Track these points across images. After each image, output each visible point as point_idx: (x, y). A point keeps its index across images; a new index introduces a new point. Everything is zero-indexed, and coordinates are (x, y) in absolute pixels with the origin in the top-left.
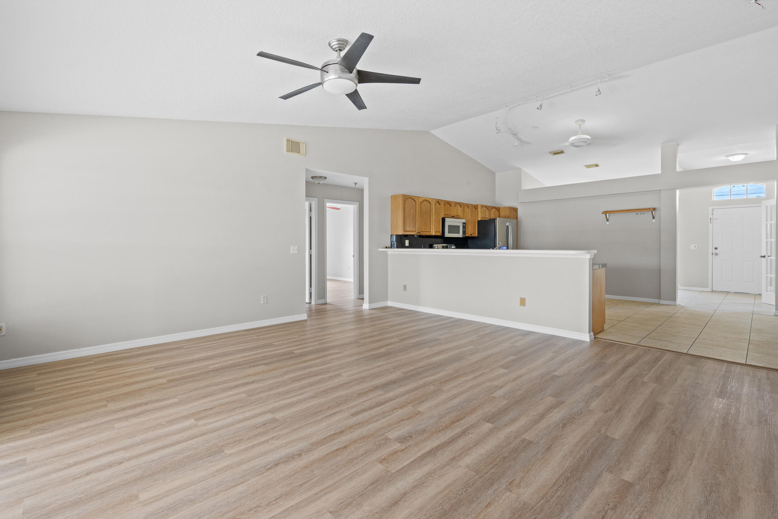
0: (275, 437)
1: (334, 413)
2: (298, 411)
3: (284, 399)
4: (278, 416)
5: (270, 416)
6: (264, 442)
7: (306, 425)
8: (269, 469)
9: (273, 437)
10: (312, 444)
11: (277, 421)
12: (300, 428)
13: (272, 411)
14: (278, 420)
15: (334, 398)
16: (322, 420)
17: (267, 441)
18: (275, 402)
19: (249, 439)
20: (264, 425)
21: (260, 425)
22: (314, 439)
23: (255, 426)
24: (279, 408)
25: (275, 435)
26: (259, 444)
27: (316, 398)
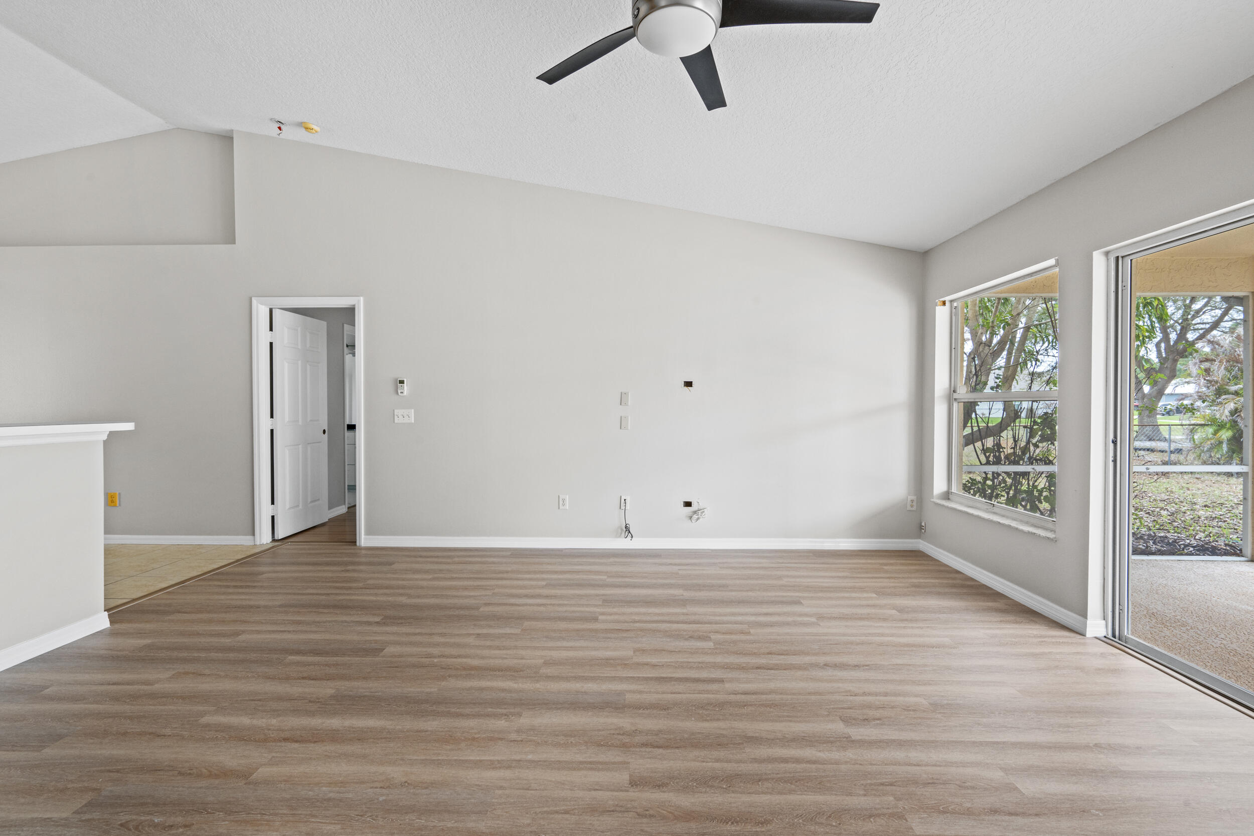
0: (852, 696)
1: (745, 694)
2: (800, 722)
3: (814, 762)
4: (839, 727)
5: (856, 733)
6: (870, 694)
7: (800, 694)
8: (866, 666)
9: (855, 696)
10: (806, 669)
11: (843, 718)
12: (810, 694)
13: (848, 742)
14: (841, 720)
15: (718, 720)
16: (771, 692)
17: (864, 694)
18: (837, 763)
19: (893, 707)
20: (867, 720)
21: (874, 723)
22: (799, 673)
23: (882, 725)
24: (832, 742)
25: (851, 698)
26: (876, 694)
27: (751, 734)
